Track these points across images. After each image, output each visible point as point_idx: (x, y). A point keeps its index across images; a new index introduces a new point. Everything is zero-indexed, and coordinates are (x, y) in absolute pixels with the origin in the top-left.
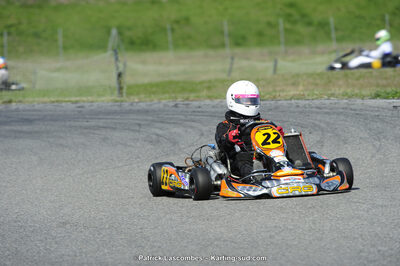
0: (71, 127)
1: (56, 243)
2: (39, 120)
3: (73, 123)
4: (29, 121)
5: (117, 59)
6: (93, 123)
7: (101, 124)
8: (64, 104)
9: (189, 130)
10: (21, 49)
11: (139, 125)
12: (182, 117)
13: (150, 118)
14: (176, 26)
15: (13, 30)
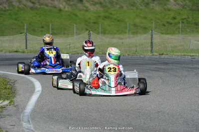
0: (184, 67)
1: (150, 121)
4: (166, 64)
8: (186, 57)
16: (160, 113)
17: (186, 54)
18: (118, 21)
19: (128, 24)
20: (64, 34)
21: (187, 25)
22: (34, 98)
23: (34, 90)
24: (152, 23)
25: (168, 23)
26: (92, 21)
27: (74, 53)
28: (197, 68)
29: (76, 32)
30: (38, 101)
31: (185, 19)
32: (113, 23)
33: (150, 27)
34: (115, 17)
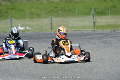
2: (70, 36)
3: (80, 37)
5: (93, 18)
6: (86, 37)
7: (88, 37)
9: (115, 39)
10: (65, 15)
11: (100, 38)
12: (113, 35)
13: (103, 36)
14: (111, 8)
15: (63, 9)
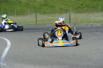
16: (74, 56)
17: (88, 24)
18: (52, 7)
19: (57, 8)
20: (23, 14)
21: (89, 8)
22: (7, 49)
23: (7, 45)
24: (70, 7)
25: (79, 7)
26: (38, 7)
27: (28, 25)
28: (94, 31)
29: (29, 13)
30: (9, 51)
31: (88, 5)
32: (49, 8)
33: (69, 10)
34: (50, 5)
